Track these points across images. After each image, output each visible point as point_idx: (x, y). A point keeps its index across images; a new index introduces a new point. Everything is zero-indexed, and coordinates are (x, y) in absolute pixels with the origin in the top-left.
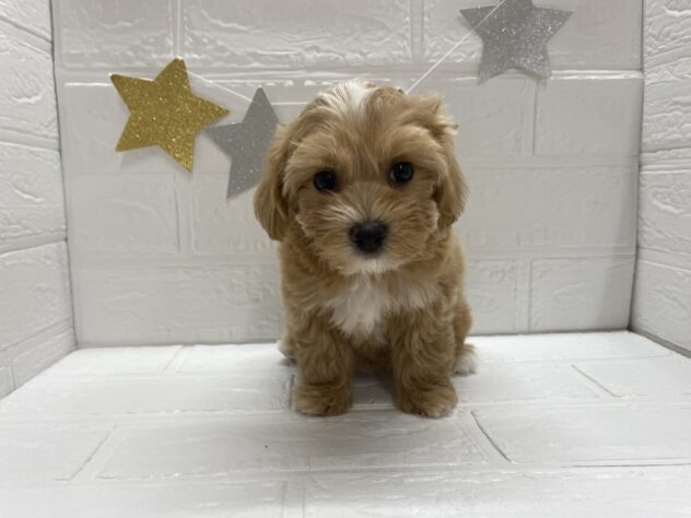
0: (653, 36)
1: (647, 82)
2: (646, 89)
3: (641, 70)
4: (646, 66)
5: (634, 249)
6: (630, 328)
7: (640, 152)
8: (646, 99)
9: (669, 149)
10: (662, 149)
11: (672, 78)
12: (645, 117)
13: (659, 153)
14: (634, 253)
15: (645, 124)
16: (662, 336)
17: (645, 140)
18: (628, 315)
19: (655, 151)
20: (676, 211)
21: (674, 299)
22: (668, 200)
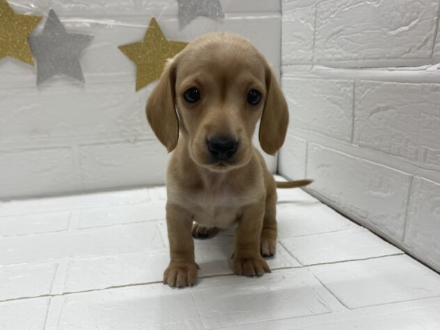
1: (283, 20)
2: (283, 25)
3: (281, 12)
4: (283, 9)
7: (281, 65)
8: (283, 31)
9: (292, 64)
10: (289, 64)
11: (293, 20)
12: (283, 43)
13: (289, 66)
15: (283, 48)
17: (283, 57)
18: (276, 165)
19: (287, 65)
20: (295, 103)
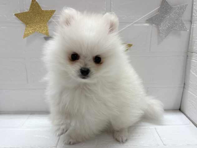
0: (195, 10)
4: (193, 20)
5: (184, 84)
6: (180, 109)
7: (188, 51)
13: (194, 54)
14: (183, 86)
16: (188, 115)
18: (180, 105)
19: (192, 53)
21: (193, 105)
22: (194, 71)
